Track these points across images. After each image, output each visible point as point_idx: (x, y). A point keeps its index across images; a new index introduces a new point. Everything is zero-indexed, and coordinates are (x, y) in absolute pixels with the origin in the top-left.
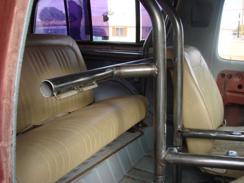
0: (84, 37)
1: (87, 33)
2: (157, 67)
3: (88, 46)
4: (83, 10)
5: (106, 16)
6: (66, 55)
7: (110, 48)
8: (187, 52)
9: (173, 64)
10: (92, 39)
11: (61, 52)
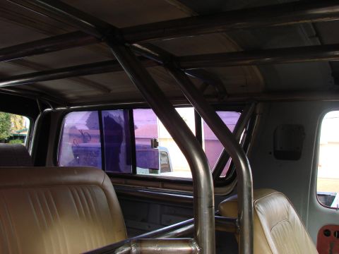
0: (124, 168)
1: (128, 163)
2: (200, 247)
3: (129, 181)
4: (124, 131)
5: (155, 140)
6: (90, 197)
7: (160, 186)
8: (263, 204)
9: (236, 227)
10: (135, 171)
11: (84, 192)
